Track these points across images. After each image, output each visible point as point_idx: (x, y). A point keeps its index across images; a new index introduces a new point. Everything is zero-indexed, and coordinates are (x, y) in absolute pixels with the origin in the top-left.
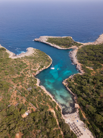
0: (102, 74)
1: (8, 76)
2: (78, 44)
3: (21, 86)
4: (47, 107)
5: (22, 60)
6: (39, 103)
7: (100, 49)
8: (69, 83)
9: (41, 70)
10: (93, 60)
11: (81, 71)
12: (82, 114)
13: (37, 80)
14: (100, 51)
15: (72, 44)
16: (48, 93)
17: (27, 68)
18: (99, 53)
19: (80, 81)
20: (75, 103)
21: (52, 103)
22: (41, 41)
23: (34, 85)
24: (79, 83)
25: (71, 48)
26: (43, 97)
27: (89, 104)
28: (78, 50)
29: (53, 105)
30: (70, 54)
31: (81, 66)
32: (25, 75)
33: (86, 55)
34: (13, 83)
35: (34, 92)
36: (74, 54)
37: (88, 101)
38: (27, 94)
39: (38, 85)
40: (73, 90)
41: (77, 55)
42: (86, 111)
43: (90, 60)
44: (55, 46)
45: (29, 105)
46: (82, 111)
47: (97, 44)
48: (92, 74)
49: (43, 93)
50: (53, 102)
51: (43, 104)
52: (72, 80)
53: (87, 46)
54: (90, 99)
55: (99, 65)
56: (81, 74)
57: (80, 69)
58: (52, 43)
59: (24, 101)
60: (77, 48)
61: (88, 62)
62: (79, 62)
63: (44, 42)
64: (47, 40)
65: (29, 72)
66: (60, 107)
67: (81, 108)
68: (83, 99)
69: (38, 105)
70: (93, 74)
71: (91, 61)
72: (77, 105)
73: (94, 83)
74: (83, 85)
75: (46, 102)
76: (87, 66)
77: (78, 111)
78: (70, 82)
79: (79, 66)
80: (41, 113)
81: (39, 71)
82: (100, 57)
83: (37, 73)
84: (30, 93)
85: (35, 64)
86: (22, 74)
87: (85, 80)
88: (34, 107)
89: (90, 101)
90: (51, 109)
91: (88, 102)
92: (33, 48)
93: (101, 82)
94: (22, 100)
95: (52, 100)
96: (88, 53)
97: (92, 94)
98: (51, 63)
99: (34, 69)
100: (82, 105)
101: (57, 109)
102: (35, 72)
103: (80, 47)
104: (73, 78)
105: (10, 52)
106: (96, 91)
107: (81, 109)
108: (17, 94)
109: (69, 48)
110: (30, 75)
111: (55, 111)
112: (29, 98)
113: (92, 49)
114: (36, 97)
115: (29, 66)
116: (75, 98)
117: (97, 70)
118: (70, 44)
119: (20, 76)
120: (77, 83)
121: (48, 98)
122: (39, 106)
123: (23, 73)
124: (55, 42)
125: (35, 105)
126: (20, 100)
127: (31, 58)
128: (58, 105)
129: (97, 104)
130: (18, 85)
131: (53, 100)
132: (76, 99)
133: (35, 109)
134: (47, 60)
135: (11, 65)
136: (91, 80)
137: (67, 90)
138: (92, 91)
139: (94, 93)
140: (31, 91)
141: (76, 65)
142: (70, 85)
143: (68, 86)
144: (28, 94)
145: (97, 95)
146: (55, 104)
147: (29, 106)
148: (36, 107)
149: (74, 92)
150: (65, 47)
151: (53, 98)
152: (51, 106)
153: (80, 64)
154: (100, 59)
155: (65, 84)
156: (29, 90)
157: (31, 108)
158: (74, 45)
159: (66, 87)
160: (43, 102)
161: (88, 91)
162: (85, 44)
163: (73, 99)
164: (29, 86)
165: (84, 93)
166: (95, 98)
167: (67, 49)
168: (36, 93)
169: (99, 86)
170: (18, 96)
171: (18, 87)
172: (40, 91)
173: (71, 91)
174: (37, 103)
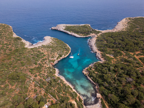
0: (122, 61)
1: (25, 66)
2: (97, 31)
3: (38, 77)
4: (68, 98)
5: (39, 50)
6: (59, 95)
7: (119, 36)
8: (89, 72)
9: (59, 60)
10: (113, 47)
11: (101, 59)
12: (105, 104)
13: (56, 70)
14: (119, 38)
15: (91, 32)
16: (68, 84)
17: (44, 58)
18: (119, 41)
19: (101, 69)
20: (97, 92)
21: (73, 94)
22: (59, 29)
23: (53, 75)
24: (100, 71)
25: (89, 36)
26: (63, 87)
27: (111, 93)
28: (97, 38)
29: (74, 96)
30: (89, 42)
31: (101, 54)
32: (43, 65)
33: (105, 42)
34: (31, 74)
35: (53, 83)
36: (93, 42)
37: (110, 90)
38: (45, 85)
39: (56, 76)
40: (94, 79)
41: (96, 43)
42: (109, 100)
43: (109, 47)
44: (73, 34)
45: (49, 96)
46: (104, 101)
47: (116, 31)
48: (112, 62)
49: (63, 84)
50: (74, 92)
51: (63, 95)
52: (92, 68)
53: (106, 33)
54: (112, 88)
55: (119, 52)
56: (101, 62)
57: (100, 57)
58: (70, 31)
59: (43, 92)
60: (96, 36)
61: (108, 50)
62: (99, 50)
63: (62, 30)
64: (64, 28)
65: (47, 61)
66: (81, 97)
67: (103, 97)
68: (105, 88)
69: (58, 96)
70: (114, 61)
71: (110, 49)
72: (99, 95)
73: (115, 71)
74: (104, 73)
75: (66, 92)
76: (107, 54)
77: (100, 101)
78: (90, 70)
79: (99, 54)
80: (61, 105)
81: (58, 60)
82: (120, 44)
83: (56, 62)
84: (49, 84)
85: (53, 53)
86: (39, 64)
87: (106, 68)
88: (54, 99)
89: (112, 90)
90: (71, 100)
91: (110, 92)
92: (50, 37)
93: (123, 70)
94: (40, 91)
95: (72, 91)
96: (107, 40)
97: (114, 83)
98: (70, 51)
99: (52, 59)
100: (104, 94)
101: (78, 99)
102: (53, 61)
103: (99, 34)
104: (94, 67)
105: (26, 42)
106: (118, 80)
107: (104, 99)
108: (35, 86)
109: (87, 36)
110: (48, 65)
111: (76, 102)
112: (48, 89)
113: (111, 37)
114: (56, 88)
115: (46, 56)
116: (96, 87)
117: (117, 57)
118: (88, 32)
119: (37, 66)
120: (98, 72)
121: (68, 88)
122: (59, 98)
123: (41, 63)
124: (73, 30)
125: (54, 96)
126: (38, 91)
127: (48, 47)
128: (79, 96)
129: (120, 93)
130: (36, 76)
131: (74, 90)
132: (97, 89)
133: (54, 101)
134: (66, 49)
135: (27, 55)
136: (112, 68)
137: (88, 79)
138: (114, 79)
139: (115, 81)
140: (49, 81)
141: (96, 53)
142: (91, 74)
143: (88, 75)
144: (47, 85)
145: (119, 83)
146: (76, 95)
147: (48, 98)
148: (56, 99)
149: (95, 81)
150: (84, 35)
151: (74, 88)
152: (72, 97)
153: (100, 51)
154: (120, 47)
155: (86, 73)
156: (47, 81)
157: (50, 100)
158: (92, 33)
159: (86, 76)
160: (63, 93)
161: (110, 80)
162: (104, 32)
163: (95, 89)
164: (47, 77)
165: (105, 82)
166: (117, 87)
167: (86, 36)
168: (55, 84)
169: (120, 74)
170: (36, 88)
171: (36, 78)
172: (60, 81)
173: (92, 81)
174: (57, 94)
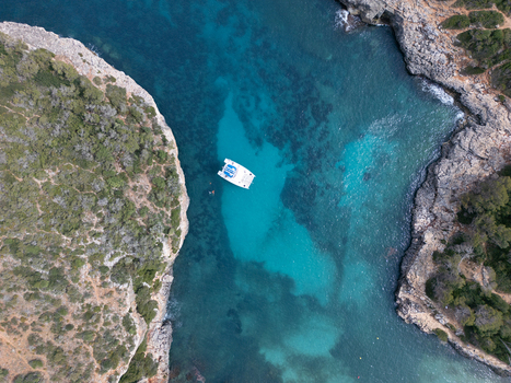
79: (428, 29)
81: (159, 316)
141: (393, 22)
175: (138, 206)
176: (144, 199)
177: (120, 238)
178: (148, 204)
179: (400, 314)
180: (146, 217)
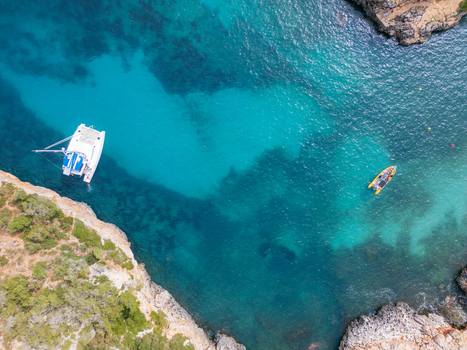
175: (29, 273)
176: (27, 259)
177: (46, 326)
178: (38, 258)
179: (408, 41)
180: (50, 273)
